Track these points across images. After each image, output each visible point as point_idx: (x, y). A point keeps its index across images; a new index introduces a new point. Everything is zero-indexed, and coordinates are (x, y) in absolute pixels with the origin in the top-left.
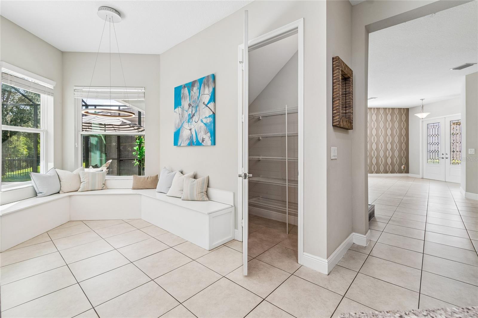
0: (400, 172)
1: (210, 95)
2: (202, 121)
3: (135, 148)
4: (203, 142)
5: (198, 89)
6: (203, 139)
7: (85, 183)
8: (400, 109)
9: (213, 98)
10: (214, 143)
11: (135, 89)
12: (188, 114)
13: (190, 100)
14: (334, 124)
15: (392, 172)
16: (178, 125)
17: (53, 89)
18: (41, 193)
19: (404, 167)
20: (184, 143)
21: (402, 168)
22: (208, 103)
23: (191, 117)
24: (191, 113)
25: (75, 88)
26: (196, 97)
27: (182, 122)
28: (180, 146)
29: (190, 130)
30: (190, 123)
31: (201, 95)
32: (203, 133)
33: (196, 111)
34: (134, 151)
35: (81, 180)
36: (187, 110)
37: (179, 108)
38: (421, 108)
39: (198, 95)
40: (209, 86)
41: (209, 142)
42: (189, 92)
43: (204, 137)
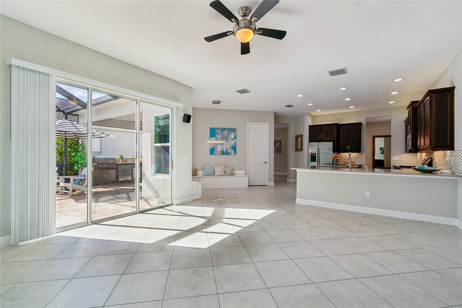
1: (234, 136)
2: (230, 145)
4: (230, 153)
5: (228, 132)
9: (235, 138)
10: (235, 154)
13: (222, 135)
20: (218, 153)
22: (233, 139)
23: (223, 143)
26: (226, 135)
28: (215, 154)
29: (222, 148)
30: (222, 145)
32: (230, 150)
33: (226, 141)
36: (220, 139)
37: (214, 138)
39: (228, 134)
40: (234, 133)
41: (234, 153)
42: (221, 132)
43: (231, 151)
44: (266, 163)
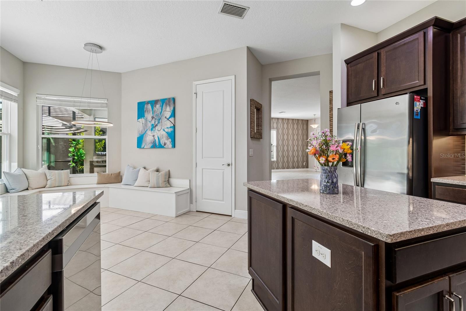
0: (303, 167)
1: (171, 112)
2: (164, 130)
3: (71, 150)
4: (165, 146)
5: (161, 106)
6: (165, 143)
7: (52, 180)
8: (302, 120)
9: (174, 114)
10: (174, 146)
11: (98, 100)
12: (152, 124)
13: (153, 114)
14: (251, 136)
15: (297, 168)
16: (142, 132)
17: (17, 96)
18: (14, 189)
19: (305, 164)
20: (147, 146)
21: (304, 164)
22: (170, 118)
23: (155, 127)
24: (154, 124)
25: (37, 96)
26: (159, 112)
27: (146, 130)
28: (143, 148)
29: (154, 136)
30: (153, 131)
31: (163, 111)
32: (165, 139)
33: (159, 123)
34: (70, 152)
35: (47, 178)
36: (150, 121)
37: (143, 119)
38: (314, 121)
39: (161, 111)
40: (170, 106)
41: (170, 146)
42: (152, 108)
43: (166, 141)
44: (229, 165)
